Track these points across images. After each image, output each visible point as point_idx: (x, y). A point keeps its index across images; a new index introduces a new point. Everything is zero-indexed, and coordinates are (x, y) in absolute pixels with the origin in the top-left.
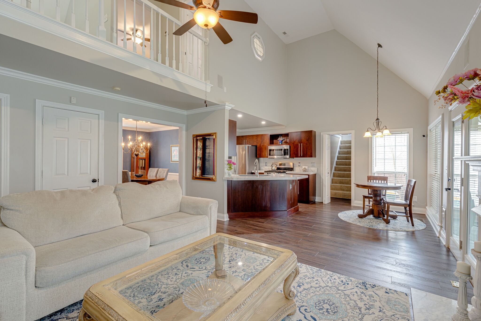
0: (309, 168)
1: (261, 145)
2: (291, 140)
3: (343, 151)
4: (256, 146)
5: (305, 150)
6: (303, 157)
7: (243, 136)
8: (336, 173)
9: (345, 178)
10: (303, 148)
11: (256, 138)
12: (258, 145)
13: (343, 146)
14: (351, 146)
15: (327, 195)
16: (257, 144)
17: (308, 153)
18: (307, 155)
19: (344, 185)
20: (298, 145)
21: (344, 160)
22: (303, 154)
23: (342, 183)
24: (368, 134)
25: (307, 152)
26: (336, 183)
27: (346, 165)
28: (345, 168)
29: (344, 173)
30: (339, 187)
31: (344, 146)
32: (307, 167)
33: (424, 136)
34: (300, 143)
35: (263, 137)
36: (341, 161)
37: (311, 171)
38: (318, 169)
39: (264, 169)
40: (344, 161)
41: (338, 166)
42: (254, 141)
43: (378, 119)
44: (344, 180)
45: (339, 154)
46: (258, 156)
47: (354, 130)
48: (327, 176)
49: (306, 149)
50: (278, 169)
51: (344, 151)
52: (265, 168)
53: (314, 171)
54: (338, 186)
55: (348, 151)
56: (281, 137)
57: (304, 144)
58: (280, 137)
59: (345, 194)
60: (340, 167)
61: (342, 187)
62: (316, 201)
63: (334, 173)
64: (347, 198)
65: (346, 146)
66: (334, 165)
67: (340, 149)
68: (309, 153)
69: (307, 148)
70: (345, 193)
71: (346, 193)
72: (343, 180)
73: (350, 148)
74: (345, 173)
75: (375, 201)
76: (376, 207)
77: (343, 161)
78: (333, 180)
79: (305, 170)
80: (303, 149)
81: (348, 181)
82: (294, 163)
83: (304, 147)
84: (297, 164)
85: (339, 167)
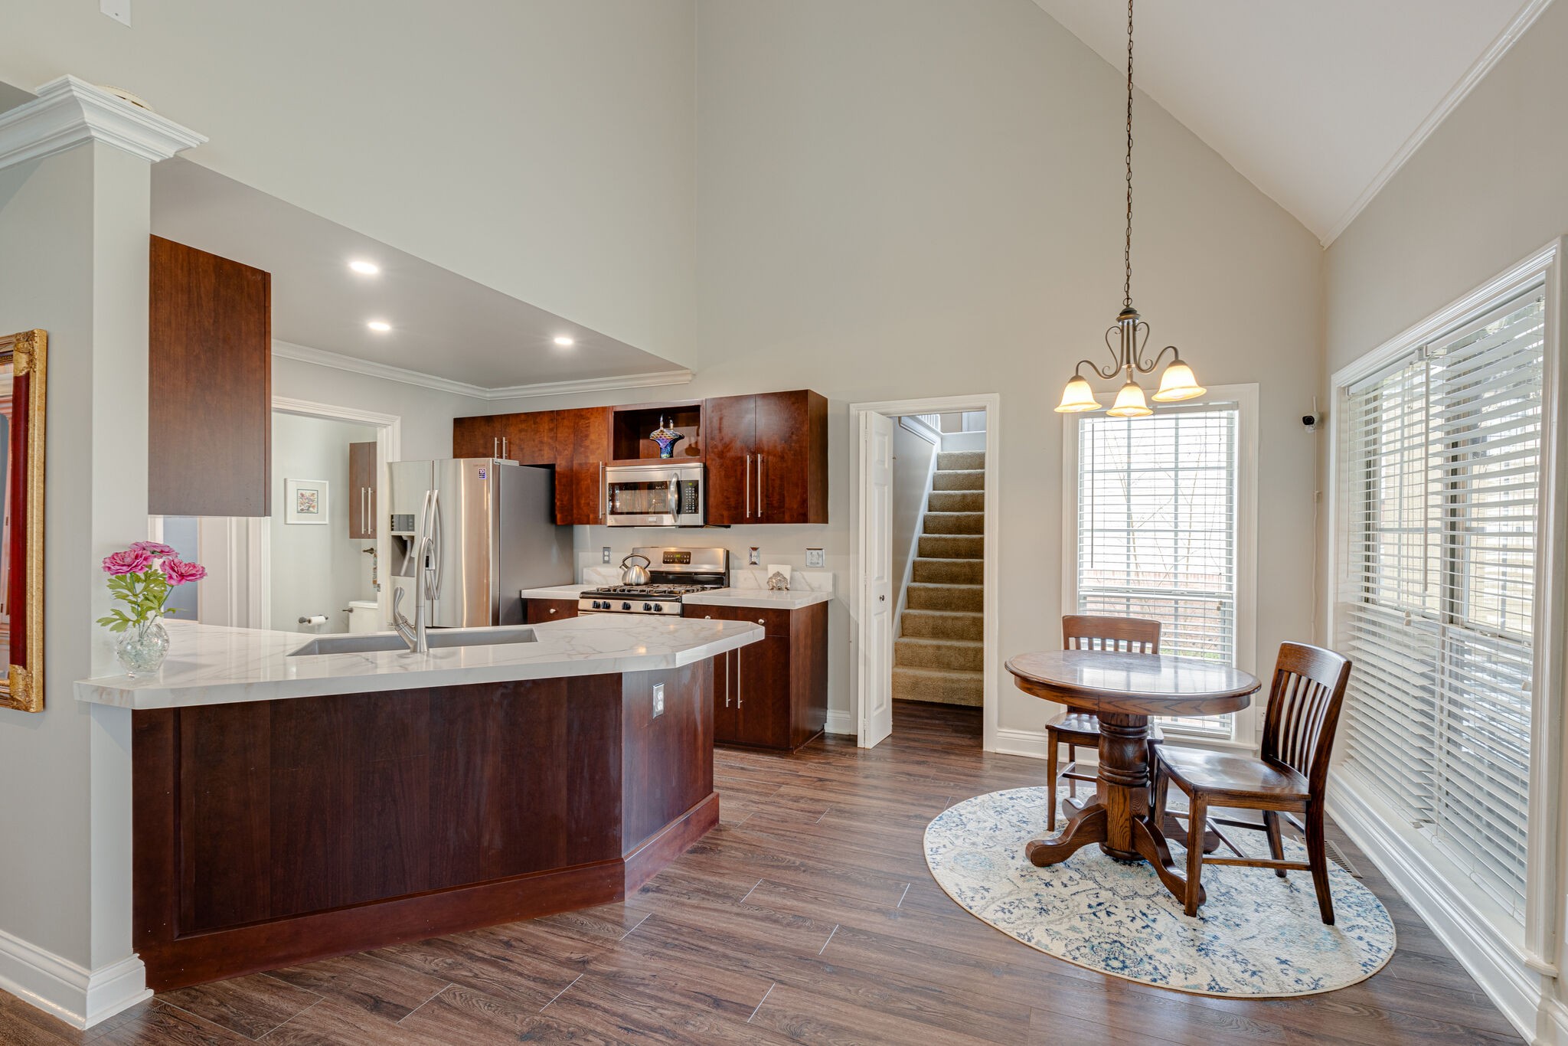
0: (797, 574)
1: (575, 462)
2: (712, 439)
3: (946, 496)
4: (551, 467)
5: (774, 488)
6: (767, 519)
7: (489, 420)
8: (919, 589)
9: (953, 610)
10: (767, 476)
11: (552, 426)
12: (561, 465)
13: (945, 475)
14: (983, 475)
15: (874, 703)
16: (556, 458)
17: (787, 499)
18: (784, 513)
19: (949, 643)
20: (744, 462)
21: (950, 534)
22: (767, 505)
23: (941, 635)
24: (1077, 396)
25: (786, 494)
26: (917, 634)
27: (958, 556)
28: (955, 569)
29: (948, 590)
30: (931, 651)
31: (949, 475)
32: (786, 571)
33: (1308, 421)
34: (754, 454)
35: (582, 421)
36: (936, 540)
37: (808, 588)
38: (835, 578)
39: (595, 578)
40: (950, 539)
41: (925, 559)
42: (541, 442)
43: (1128, 312)
44: (950, 621)
45: (930, 511)
46: (559, 516)
47: (997, 396)
48: (875, 615)
49: (778, 482)
50: (656, 577)
51: (951, 496)
52: (599, 574)
53: (820, 588)
54: (926, 647)
55: (964, 496)
56: (666, 426)
57: (770, 458)
58: (662, 424)
59: (956, 686)
60: (937, 562)
61: (943, 651)
62: (830, 728)
63: (909, 590)
64: (963, 703)
65: (957, 475)
66: (912, 555)
67: (934, 490)
68: (792, 503)
69: (782, 478)
70: (952, 681)
71: (958, 681)
72: (944, 618)
73: (979, 482)
74: (956, 590)
75: (1113, 761)
76: (1122, 801)
77: (945, 540)
78: (907, 622)
79: (779, 585)
80: (767, 485)
81: (968, 623)
82: (728, 552)
83: (771, 472)
84: (741, 558)
85: (929, 563)
